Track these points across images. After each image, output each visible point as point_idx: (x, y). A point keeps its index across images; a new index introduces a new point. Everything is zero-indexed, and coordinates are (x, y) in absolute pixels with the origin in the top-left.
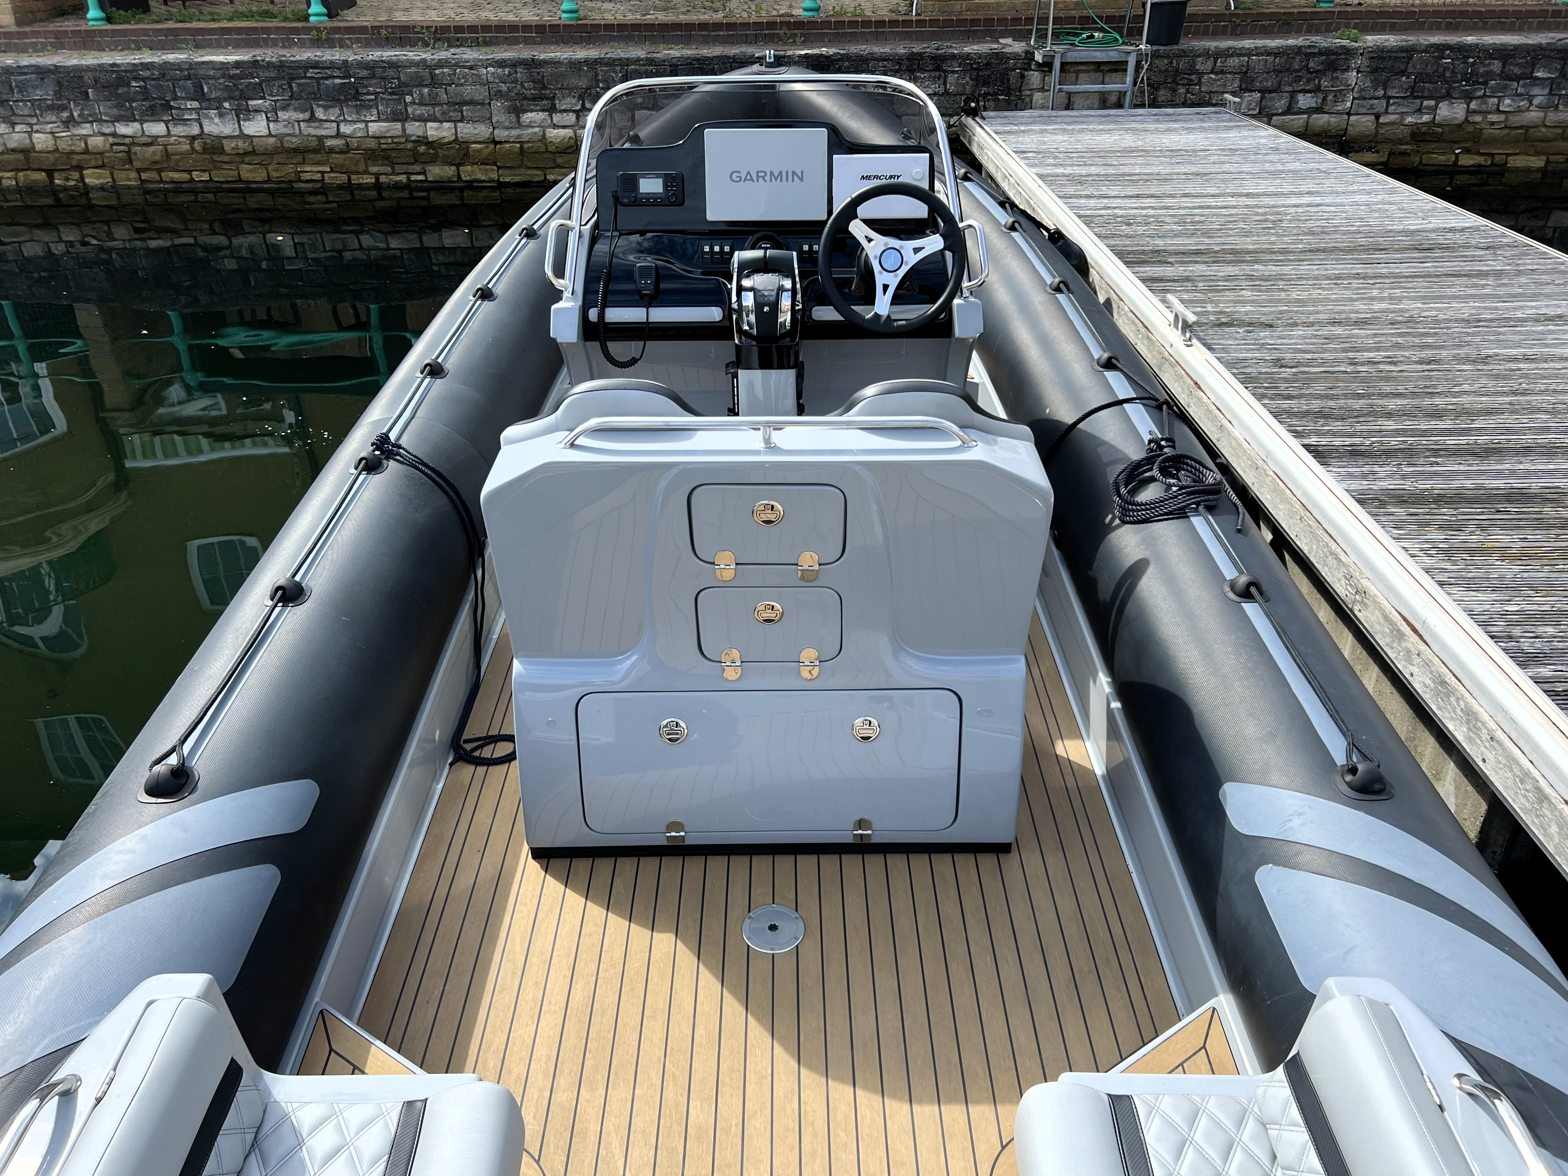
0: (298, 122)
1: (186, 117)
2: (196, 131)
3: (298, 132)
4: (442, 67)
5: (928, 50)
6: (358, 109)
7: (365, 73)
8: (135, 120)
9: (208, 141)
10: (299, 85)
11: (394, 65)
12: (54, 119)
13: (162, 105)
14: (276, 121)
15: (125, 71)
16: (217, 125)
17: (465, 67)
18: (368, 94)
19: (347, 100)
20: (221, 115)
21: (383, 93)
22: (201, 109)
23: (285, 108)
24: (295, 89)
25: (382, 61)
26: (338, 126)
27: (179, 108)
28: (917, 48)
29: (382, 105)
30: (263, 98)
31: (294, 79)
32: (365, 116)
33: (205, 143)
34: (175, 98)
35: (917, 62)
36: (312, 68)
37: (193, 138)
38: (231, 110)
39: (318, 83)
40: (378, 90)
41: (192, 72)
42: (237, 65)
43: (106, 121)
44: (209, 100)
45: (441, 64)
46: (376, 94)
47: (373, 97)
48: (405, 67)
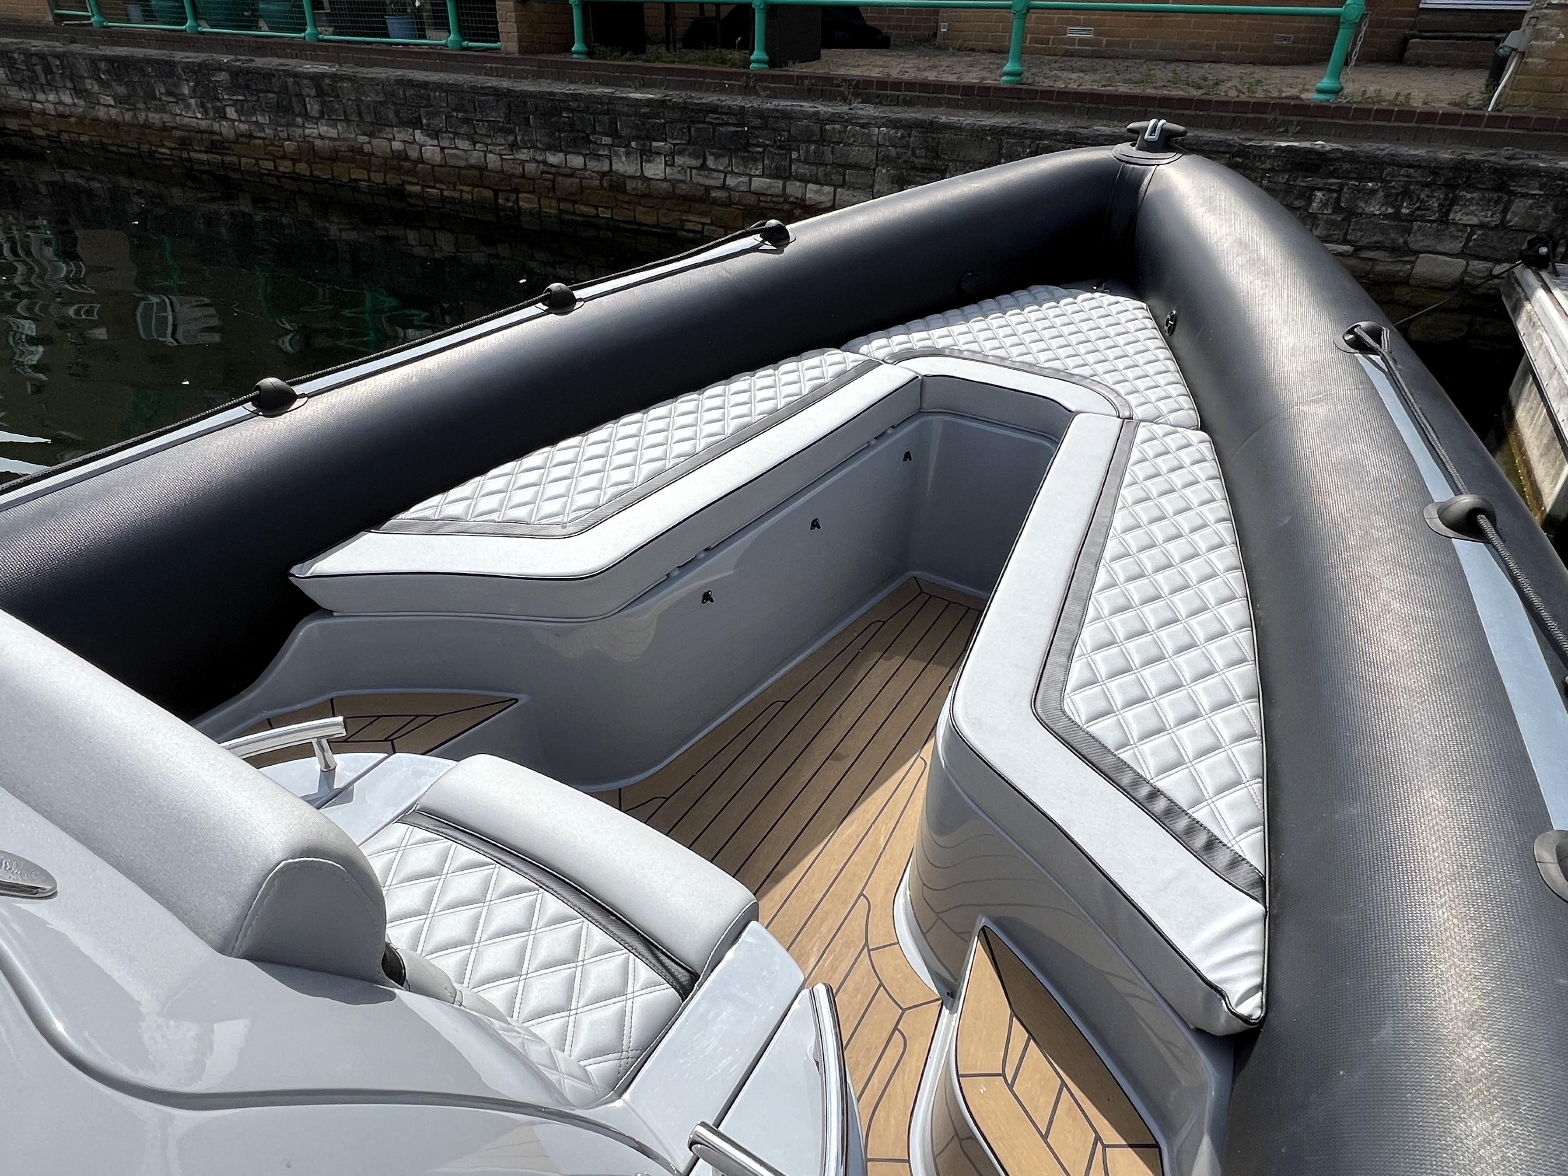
0: (691, 168)
1: (601, 152)
2: (606, 168)
3: (689, 178)
4: (834, 122)
5: (1492, 158)
6: (746, 161)
7: (758, 122)
8: (561, 151)
9: (615, 179)
10: (697, 129)
11: (787, 116)
12: (503, 142)
13: (582, 138)
14: (672, 165)
15: (559, 101)
16: (623, 163)
17: (857, 124)
18: (757, 145)
19: (737, 150)
20: (627, 154)
21: (772, 146)
22: (613, 145)
23: (681, 153)
24: (693, 133)
25: (777, 111)
26: (725, 177)
27: (596, 143)
28: (1474, 155)
29: (768, 158)
30: (665, 140)
31: (693, 122)
32: (751, 169)
33: (611, 180)
34: (594, 132)
35: (1466, 174)
36: (712, 112)
37: (604, 174)
38: (637, 150)
39: (714, 130)
40: (767, 142)
41: (611, 107)
42: (649, 102)
43: (540, 149)
44: (620, 137)
45: (833, 119)
46: (765, 146)
47: (761, 149)
48: (799, 119)
